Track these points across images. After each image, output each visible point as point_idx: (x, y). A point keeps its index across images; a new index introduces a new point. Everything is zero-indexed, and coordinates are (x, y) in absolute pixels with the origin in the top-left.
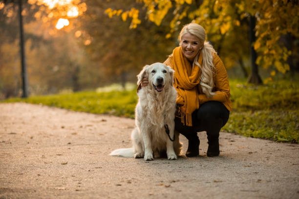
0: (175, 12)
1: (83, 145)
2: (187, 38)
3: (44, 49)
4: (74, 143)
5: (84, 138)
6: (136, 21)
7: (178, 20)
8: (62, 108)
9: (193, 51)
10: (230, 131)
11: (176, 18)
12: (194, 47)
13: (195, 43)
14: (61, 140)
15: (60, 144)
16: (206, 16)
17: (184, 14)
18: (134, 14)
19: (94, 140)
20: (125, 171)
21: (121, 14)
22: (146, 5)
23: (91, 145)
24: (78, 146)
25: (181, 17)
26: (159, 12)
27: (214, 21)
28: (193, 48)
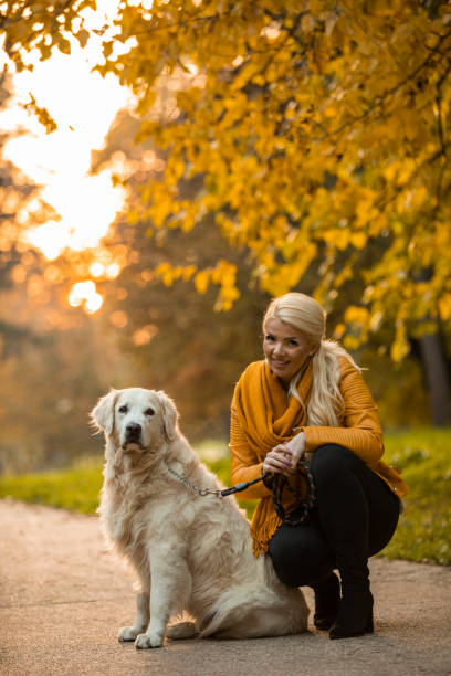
0: (323, 269)
1: (78, 601)
2: (274, 329)
3: (34, 357)
4: (59, 597)
5: (85, 586)
6: (230, 293)
7: (332, 287)
8: (59, 506)
9: (288, 362)
10: (442, 560)
11: (326, 283)
12: (291, 351)
13: (291, 342)
14: (28, 593)
15: (24, 600)
16: (402, 275)
17: (347, 273)
18: (226, 274)
19: (106, 590)
20: (157, 669)
21: (194, 276)
22: (254, 254)
23: (98, 604)
24: (65, 606)
25: (339, 281)
26: (285, 270)
27: (422, 288)
28: (287, 354)
